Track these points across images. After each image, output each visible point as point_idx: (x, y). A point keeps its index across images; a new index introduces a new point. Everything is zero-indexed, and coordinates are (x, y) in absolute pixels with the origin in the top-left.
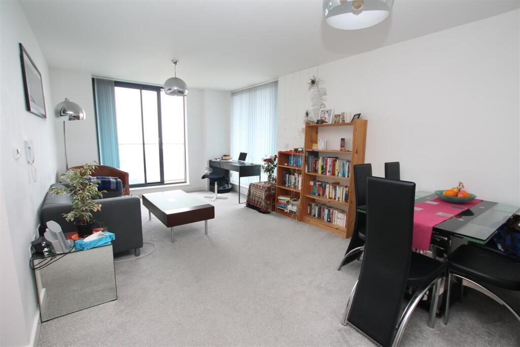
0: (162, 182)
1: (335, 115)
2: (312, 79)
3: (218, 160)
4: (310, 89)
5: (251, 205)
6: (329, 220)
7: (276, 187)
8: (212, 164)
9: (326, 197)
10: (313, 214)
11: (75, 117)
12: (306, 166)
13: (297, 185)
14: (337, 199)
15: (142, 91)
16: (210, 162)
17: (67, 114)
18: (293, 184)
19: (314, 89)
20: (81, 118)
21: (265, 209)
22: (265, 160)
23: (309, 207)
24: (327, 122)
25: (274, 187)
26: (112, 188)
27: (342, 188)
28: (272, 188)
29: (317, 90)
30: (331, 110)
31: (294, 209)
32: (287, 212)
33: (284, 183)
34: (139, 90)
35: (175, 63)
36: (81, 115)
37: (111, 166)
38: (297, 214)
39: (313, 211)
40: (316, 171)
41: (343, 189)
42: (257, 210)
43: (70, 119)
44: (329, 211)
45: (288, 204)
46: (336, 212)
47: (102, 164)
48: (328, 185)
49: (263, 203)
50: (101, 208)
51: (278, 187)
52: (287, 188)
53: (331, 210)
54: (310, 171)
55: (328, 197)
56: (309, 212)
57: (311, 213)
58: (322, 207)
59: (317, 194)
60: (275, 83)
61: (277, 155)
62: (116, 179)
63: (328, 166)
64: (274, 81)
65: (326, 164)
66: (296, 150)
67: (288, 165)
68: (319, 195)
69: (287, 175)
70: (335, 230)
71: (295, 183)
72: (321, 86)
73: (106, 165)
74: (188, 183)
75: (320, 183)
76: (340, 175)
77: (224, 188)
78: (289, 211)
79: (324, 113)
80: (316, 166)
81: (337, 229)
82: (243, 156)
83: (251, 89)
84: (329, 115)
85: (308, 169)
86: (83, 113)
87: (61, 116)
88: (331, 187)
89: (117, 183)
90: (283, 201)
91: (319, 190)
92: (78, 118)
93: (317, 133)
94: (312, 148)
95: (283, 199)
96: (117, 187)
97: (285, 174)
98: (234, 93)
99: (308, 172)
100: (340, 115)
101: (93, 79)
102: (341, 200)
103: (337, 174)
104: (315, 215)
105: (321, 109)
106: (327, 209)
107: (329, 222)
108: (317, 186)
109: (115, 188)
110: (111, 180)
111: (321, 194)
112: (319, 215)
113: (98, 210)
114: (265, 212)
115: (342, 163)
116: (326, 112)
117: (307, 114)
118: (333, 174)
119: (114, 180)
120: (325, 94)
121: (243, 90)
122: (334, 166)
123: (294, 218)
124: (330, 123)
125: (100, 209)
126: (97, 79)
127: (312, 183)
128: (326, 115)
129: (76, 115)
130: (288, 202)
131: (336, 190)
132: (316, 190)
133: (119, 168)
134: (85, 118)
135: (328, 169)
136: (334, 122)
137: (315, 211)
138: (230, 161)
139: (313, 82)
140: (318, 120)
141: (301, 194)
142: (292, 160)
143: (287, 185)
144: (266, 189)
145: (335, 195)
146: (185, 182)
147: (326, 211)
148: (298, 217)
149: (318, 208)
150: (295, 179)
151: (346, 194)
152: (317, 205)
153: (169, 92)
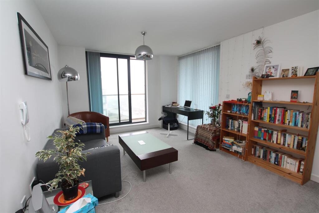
0: (130, 122)
1: (283, 70)
2: (258, 39)
3: (170, 106)
4: (255, 49)
5: (199, 142)
6: (276, 163)
7: (220, 130)
8: (165, 109)
9: (273, 142)
10: (257, 155)
11: (72, 78)
12: (253, 114)
13: (241, 129)
14: (286, 145)
15: (118, 59)
16: (164, 107)
17: (67, 76)
18: (236, 127)
19: (259, 48)
20: (76, 79)
21: (212, 148)
22: (211, 108)
23: (253, 149)
24: (273, 77)
25: (219, 130)
26: (97, 132)
27: (293, 136)
28: (217, 130)
29: (262, 49)
30: (277, 66)
31: (240, 150)
32: (231, 152)
33: (227, 126)
34: (116, 59)
35: (144, 34)
36: (76, 77)
37: (97, 112)
38: (243, 154)
39: (258, 152)
40: (261, 118)
41: (295, 137)
42: (204, 147)
43: (69, 80)
44: (277, 155)
45: (233, 145)
46: (286, 157)
47: (92, 111)
48: (275, 133)
49: (211, 143)
50: (85, 173)
51: (223, 130)
52: (230, 131)
53: (280, 155)
54: (256, 118)
55: (275, 142)
56: (253, 153)
57: (255, 154)
58: (268, 150)
59: (262, 139)
60: (217, 48)
61: (222, 104)
62: (100, 124)
63: (277, 116)
64: (216, 45)
65: (275, 114)
66: (240, 100)
67: (231, 112)
68: (265, 139)
69: (231, 121)
70: (288, 174)
71: (239, 127)
72: (266, 45)
73: (94, 111)
74: (148, 122)
75: (266, 129)
76: (292, 124)
77: (173, 126)
78: (233, 151)
79: (270, 68)
80: (261, 114)
81: (289, 174)
82: (188, 103)
83: (195, 54)
84: (276, 70)
85: (254, 117)
86: (78, 75)
87: (62, 78)
88: (279, 134)
89: (101, 128)
90: (227, 142)
91: (265, 135)
92: (74, 79)
93: (261, 86)
94: (257, 99)
95: (228, 140)
96: (101, 132)
97: (229, 119)
98: (180, 58)
99: (254, 119)
100: (288, 70)
101: (86, 52)
102: (291, 146)
103: (287, 123)
104: (259, 157)
105: (266, 66)
106: (273, 152)
107: (277, 165)
108: (263, 132)
109: (99, 132)
110: (97, 125)
111: (267, 139)
112: (265, 157)
113: (82, 175)
114: (212, 150)
115: (294, 114)
116: (272, 68)
117: (253, 70)
118: (283, 122)
119: (99, 126)
120: (271, 52)
121: (188, 55)
122: (284, 116)
123: (240, 157)
124: (278, 77)
125: (83, 174)
126: (89, 52)
127: (256, 129)
128: (273, 70)
129: (73, 77)
130: (233, 144)
131: (285, 137)
132: (261, 135)
133: (103, 113)
134: (79, 79)
135: (277, 118)
136: (282, 77)
137: (260, 153)
138: (179, 106)
139: (259, 42)
140: (262, 75)
141: (247, 138)
142: (235, 108)
143: (230, 128)
144: (213, 131)
145: (284, 142)
146: (146, 121)
147: (273, 155)
148: (244, 157)
149: (264, 152)
150: (239, 124)
151: (298, 142)
152: (262, 148)
153: (139, 56)
